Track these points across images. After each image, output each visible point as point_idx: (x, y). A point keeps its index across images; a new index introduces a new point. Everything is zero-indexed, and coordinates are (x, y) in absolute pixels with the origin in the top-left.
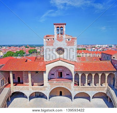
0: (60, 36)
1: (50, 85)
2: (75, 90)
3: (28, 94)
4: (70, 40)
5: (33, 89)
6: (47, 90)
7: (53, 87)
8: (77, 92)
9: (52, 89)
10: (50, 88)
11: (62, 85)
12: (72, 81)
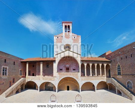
0: (67, 34)
1: (58, 75)
2: (82, 80)
3: (39, 84)
4: (75, 38)
5: (43, 79)
6: (56, 80)
7: (62, 77)
8: (84, 82)
9: (61, 79)
10: (59, 78)
11: (70, 75)
12: (79, 71)
